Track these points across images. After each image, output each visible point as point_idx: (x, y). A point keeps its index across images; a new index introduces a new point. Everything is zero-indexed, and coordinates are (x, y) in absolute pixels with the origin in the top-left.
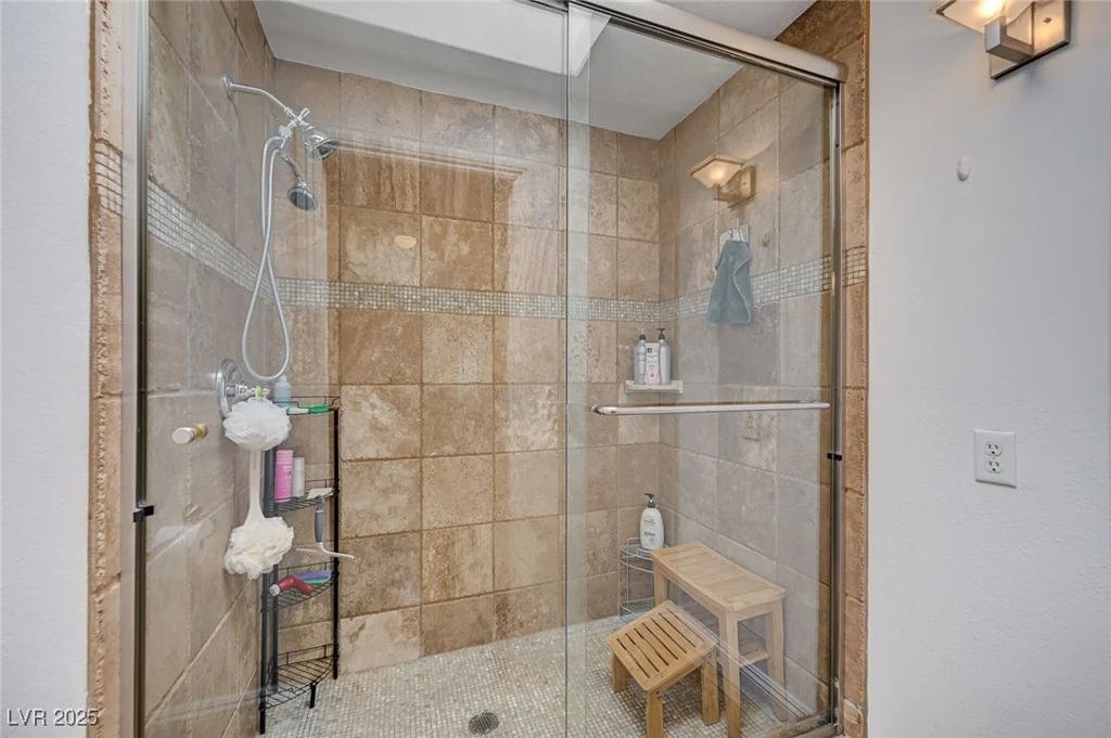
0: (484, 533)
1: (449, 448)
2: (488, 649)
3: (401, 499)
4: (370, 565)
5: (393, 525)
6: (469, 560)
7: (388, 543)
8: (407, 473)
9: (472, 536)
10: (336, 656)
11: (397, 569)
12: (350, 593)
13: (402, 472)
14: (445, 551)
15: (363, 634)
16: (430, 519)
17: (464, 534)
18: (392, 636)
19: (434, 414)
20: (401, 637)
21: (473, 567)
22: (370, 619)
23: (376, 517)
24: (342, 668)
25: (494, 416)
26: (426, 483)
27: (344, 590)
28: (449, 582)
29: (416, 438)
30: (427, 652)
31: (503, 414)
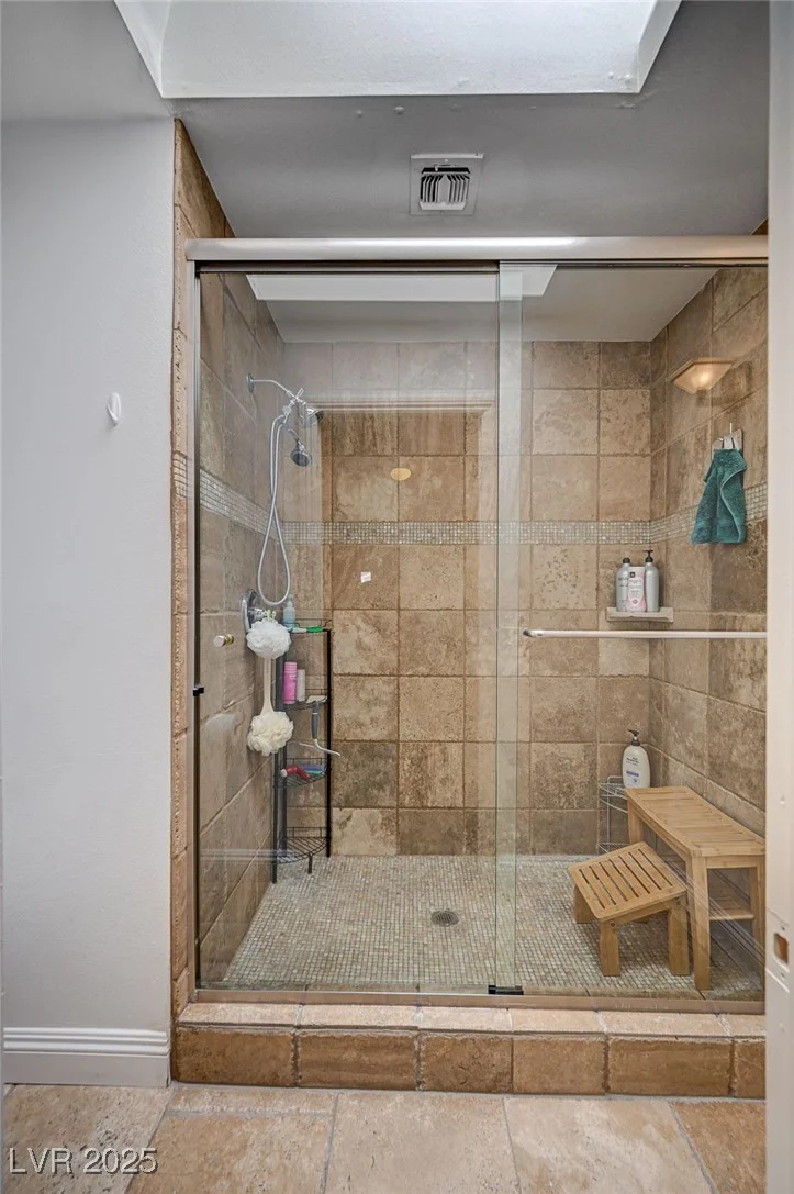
0: (454, 750)
1: (423, 669)
2: (458, 860)
3: (380, 711)
4: (356, 766)
5: (374, 734)
6: (441, 774)
7: (370, 749)
8: (386, 688)
9: (443, 751)
10: (328, 838)
11: (378, 772)
12: (341, 788)
13: (382, 687)
14: (419, 762)
15: (350, 823)
16: (405, 732)
17: (437, 750)
18: (373, 831)
19: (408, 637)
20: (379, 833)
21: (443, 781)
22: (356, 813)
23: (361, 725)
24: (334, 850)
25: (465, 641)
26: (402, 698)
27: (336, 784)
28: (423, 792)
29: (393, 657)
30: (402, 852)
31: (473, 640)
